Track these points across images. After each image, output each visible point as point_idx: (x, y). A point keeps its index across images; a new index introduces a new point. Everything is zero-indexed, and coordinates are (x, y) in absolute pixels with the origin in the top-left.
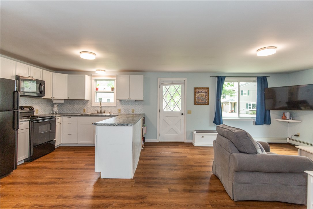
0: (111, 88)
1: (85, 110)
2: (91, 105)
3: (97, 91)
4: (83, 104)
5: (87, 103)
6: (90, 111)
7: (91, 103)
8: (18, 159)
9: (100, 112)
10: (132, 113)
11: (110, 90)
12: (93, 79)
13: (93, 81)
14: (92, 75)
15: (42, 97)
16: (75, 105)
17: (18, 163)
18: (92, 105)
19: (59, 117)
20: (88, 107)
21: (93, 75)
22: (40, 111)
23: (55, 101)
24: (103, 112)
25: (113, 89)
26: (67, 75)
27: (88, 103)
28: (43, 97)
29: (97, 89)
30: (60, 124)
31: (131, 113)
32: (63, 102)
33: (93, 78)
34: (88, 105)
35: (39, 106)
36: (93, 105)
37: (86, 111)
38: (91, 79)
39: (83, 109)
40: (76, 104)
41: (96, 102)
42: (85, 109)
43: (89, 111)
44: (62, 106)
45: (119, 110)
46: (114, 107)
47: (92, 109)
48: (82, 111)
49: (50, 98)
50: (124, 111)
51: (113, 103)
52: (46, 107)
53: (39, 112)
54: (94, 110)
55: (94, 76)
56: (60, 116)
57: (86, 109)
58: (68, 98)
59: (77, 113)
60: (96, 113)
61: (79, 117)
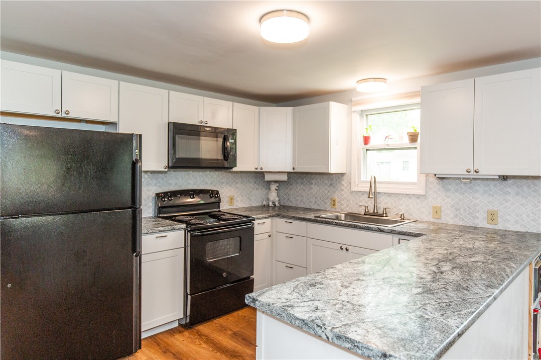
0: (408, 133)
1: (334, 201)
2: (349, 188)
3: (368, 147)
4: (331, 185)
5: (340, 182)
6: (347, 206)
7: (350, 183)
8: (142, 324)
9: (372, 211)
10: (490, 226)
11: (406, 141)
12: (354, 112)
13: (356, 117)
14: (351, 101)
15: (232, 168)
16: (312, 186)
17: (142, 334)
18: (352, 190)
19: (266, 218)
20: (343, 193)
21: (353, 99)
22: (238, 199)
23: (268, 178)
24: (380, 211)
25: (413, 138)
26: (290, 109)
27: (343, 183)
28: (234, 169)
29: (366, 140)
30: (270, 236)
31: (482, 223)
32: (284, 178)
33: (354, 109)
34: (343, 188)
35: (237, 188)
36: (354, 188)
37: (337, 204)
38: (350, 113)
39: (331, 199)
40: (316, 184)
41: (362, 179)
42: (336, 197)
43: (345, 206)
44: (287, 189)
45: (437, 211)
46: (418, 197)
47: (353, 201)
48: (328, 204)
49: (254, 170)
50: (456, 216)
51: (415, 184)
52: (253, 189)
53: (237, 201)
54: (356, 204)
55: (358, 103)
56: (269, 217)
57: (337, 200)
58: (294, 169)
59: (318, 208)
60: (363, 213)
61: (310, 225)
